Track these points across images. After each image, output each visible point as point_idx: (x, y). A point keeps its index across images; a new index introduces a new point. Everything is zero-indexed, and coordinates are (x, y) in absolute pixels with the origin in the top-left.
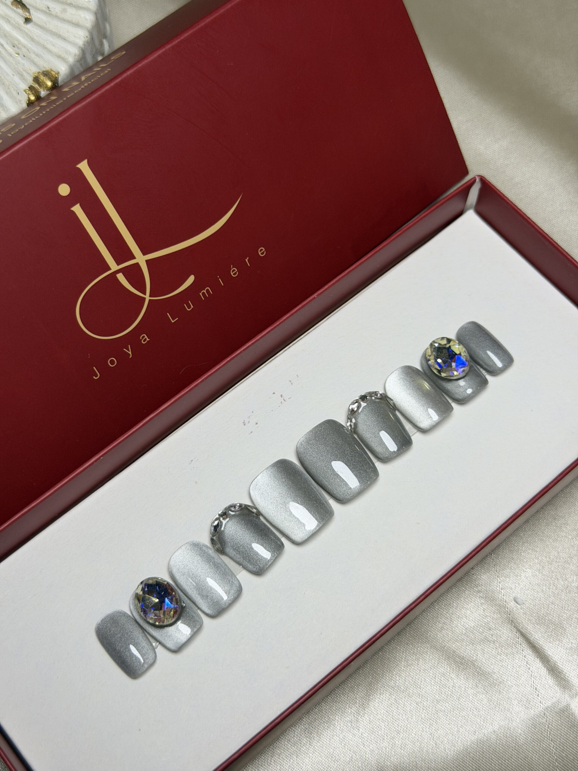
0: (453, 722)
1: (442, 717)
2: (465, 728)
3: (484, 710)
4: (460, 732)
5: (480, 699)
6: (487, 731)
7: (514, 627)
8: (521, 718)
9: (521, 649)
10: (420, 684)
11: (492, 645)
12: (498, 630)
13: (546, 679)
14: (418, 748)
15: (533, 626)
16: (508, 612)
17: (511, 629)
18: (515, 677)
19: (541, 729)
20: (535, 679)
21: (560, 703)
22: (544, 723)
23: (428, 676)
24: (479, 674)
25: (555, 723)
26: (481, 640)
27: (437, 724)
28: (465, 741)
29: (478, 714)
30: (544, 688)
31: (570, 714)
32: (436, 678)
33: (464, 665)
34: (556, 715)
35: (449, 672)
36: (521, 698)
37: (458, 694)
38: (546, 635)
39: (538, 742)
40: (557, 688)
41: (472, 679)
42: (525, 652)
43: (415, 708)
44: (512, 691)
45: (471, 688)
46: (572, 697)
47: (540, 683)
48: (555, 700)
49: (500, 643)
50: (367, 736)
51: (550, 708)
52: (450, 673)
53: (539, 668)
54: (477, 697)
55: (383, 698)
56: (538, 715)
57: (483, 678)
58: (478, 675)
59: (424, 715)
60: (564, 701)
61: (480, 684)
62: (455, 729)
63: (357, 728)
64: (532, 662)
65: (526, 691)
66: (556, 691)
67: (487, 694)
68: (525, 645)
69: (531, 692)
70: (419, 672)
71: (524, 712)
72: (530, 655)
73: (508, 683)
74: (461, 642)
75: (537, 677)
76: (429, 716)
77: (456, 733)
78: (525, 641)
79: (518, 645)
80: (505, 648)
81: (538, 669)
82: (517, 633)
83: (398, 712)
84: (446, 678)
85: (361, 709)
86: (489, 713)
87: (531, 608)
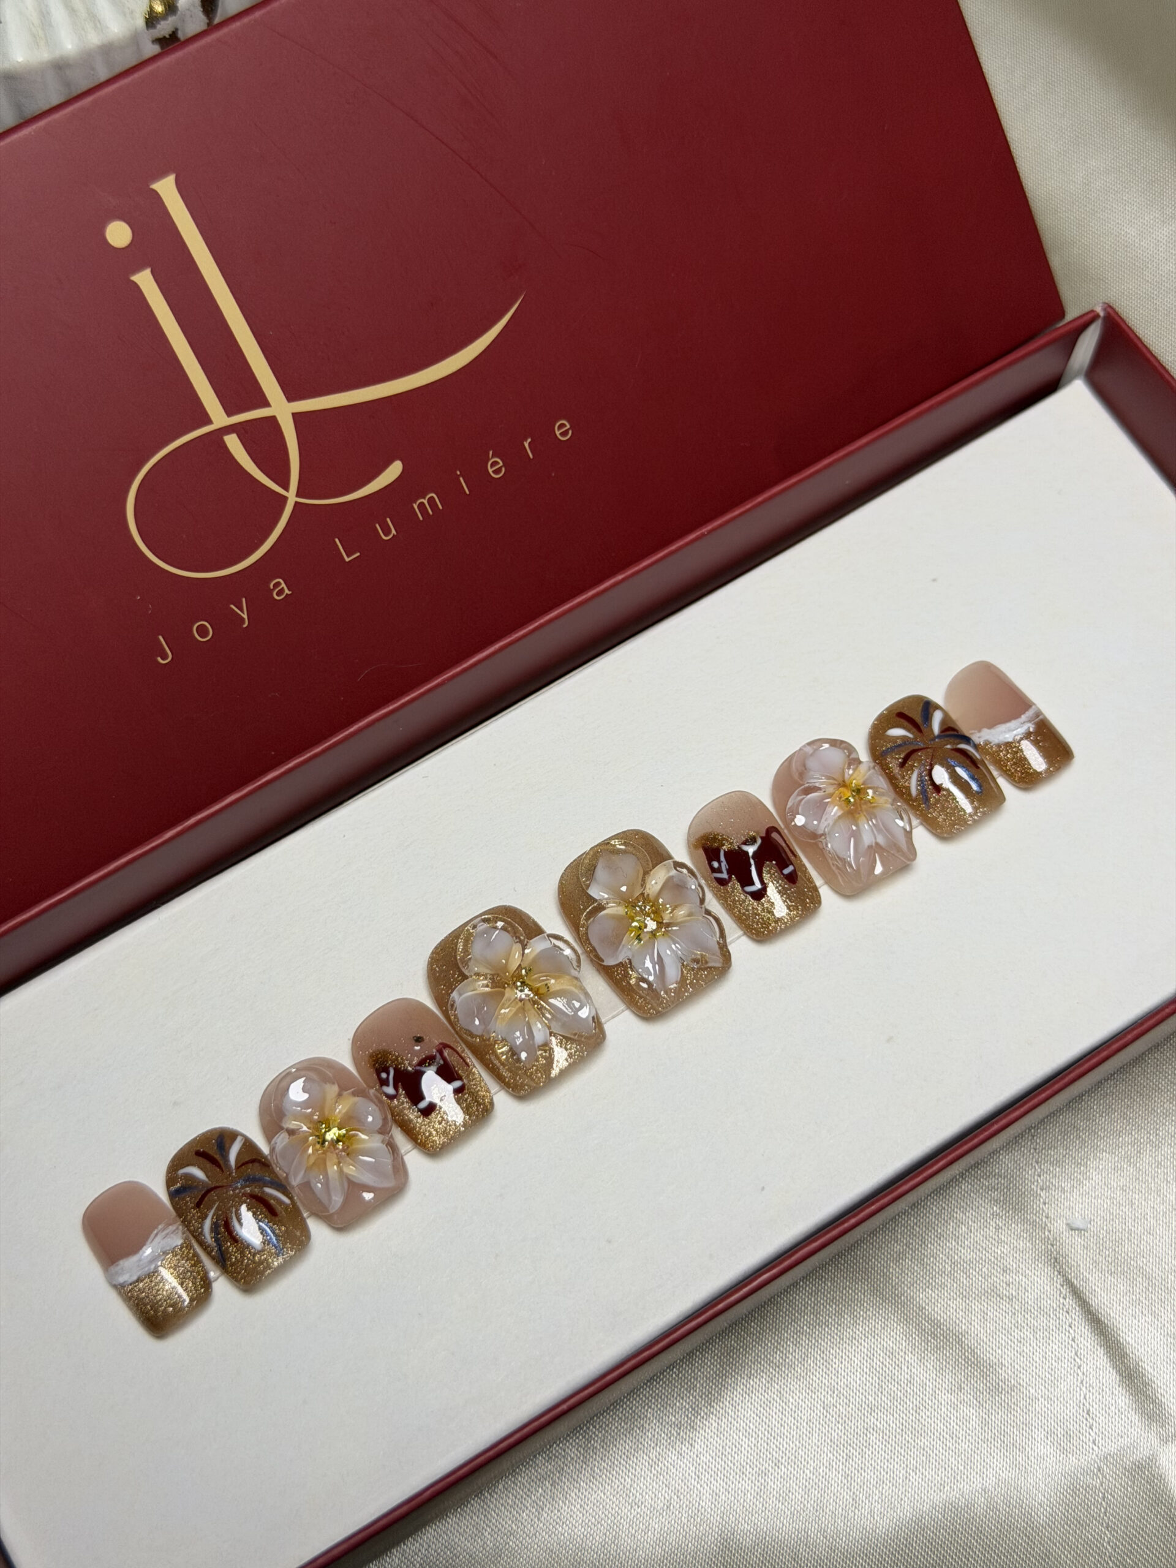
0: (898, 1457)
1: (876, 1444)
2: (922, 1474)
3: (969, 1441)
4: (909, 1480)
5: (963, 1418)
6: (970, 1486)
7: (1059, 1273)
8: (1047, 1470)
9: (1068, 1324)
10: (837, 1366)
11: (1005, 1305)
12: (1022, 1275)
13: (1113, 1393)
14: (814, 1502)
15: (1100, 1275)
16: (1049, 1239)
17: (1052, 1276)
18: (1045, 1382)
19: (1088, 1499)
20: (1090, 1391)
21: (1137, 1449)
22: (1096, 1487)
23: (858, 1353)
24: (968, 1363)
25: (1121, 1490)
26: (983, 1291)
27: (862, 1457)
28: (918, 1501)
29: (956, 1448)
30: (1106, 1412)
31: (1154, 1476)
32: (875, 1359)
33: (938, 1340)
34: (1125, 1475)
35: (904, 1349)
36: (1054, 1427)
37: (916, 1399)
38: (1128, 1299)
39: (1076, 1526)
40: (1135, 1417)
41: (952, 1371)
42: (1075, 1331)
43: (820, 1417)
44: (1035, 1409)
45: (948, 1391)
46: (1164, 1440)
47: (1099, 1400)
48: (1126, 1441)
49: (1023, 1302)
50: (709, 1461)
51: (1113, 1457)
52: (905, 1353)
53: (1100, 1369)
54: (957, 1411)
55: (753, 1386)
56: (1084, 1470)
57: (975, 1373)
58: (966, 1365)
59: (838, 1434)
60: (1145, 1446)
61: (969, 1385)
62: (900, 1472)
63: (688, 1442)
64: (1087, 1353)
65: (1067, 1415)
66: (1132, 1422)
67: (979, 1408)
68: (1076, 1316)
69: (1077, 1417)
70: (838, 1340)
71: (1055, 1459)
72: (1086, 1337)
73: (1029, 1392)
74: (938, 1289)
75: (1093, 1388)
76: (847, 1436)
77: (901, 1480)
78: (1079, 1306)
79: (1061, 1311)
80: (1032, 1316)
81: (1098, 1370)
82: (1063, 1286)
83: (782, 1420)
84: (895, 1362)
85: (703, 1402)
86: (978, 1449)
87: (1101, 1237)
